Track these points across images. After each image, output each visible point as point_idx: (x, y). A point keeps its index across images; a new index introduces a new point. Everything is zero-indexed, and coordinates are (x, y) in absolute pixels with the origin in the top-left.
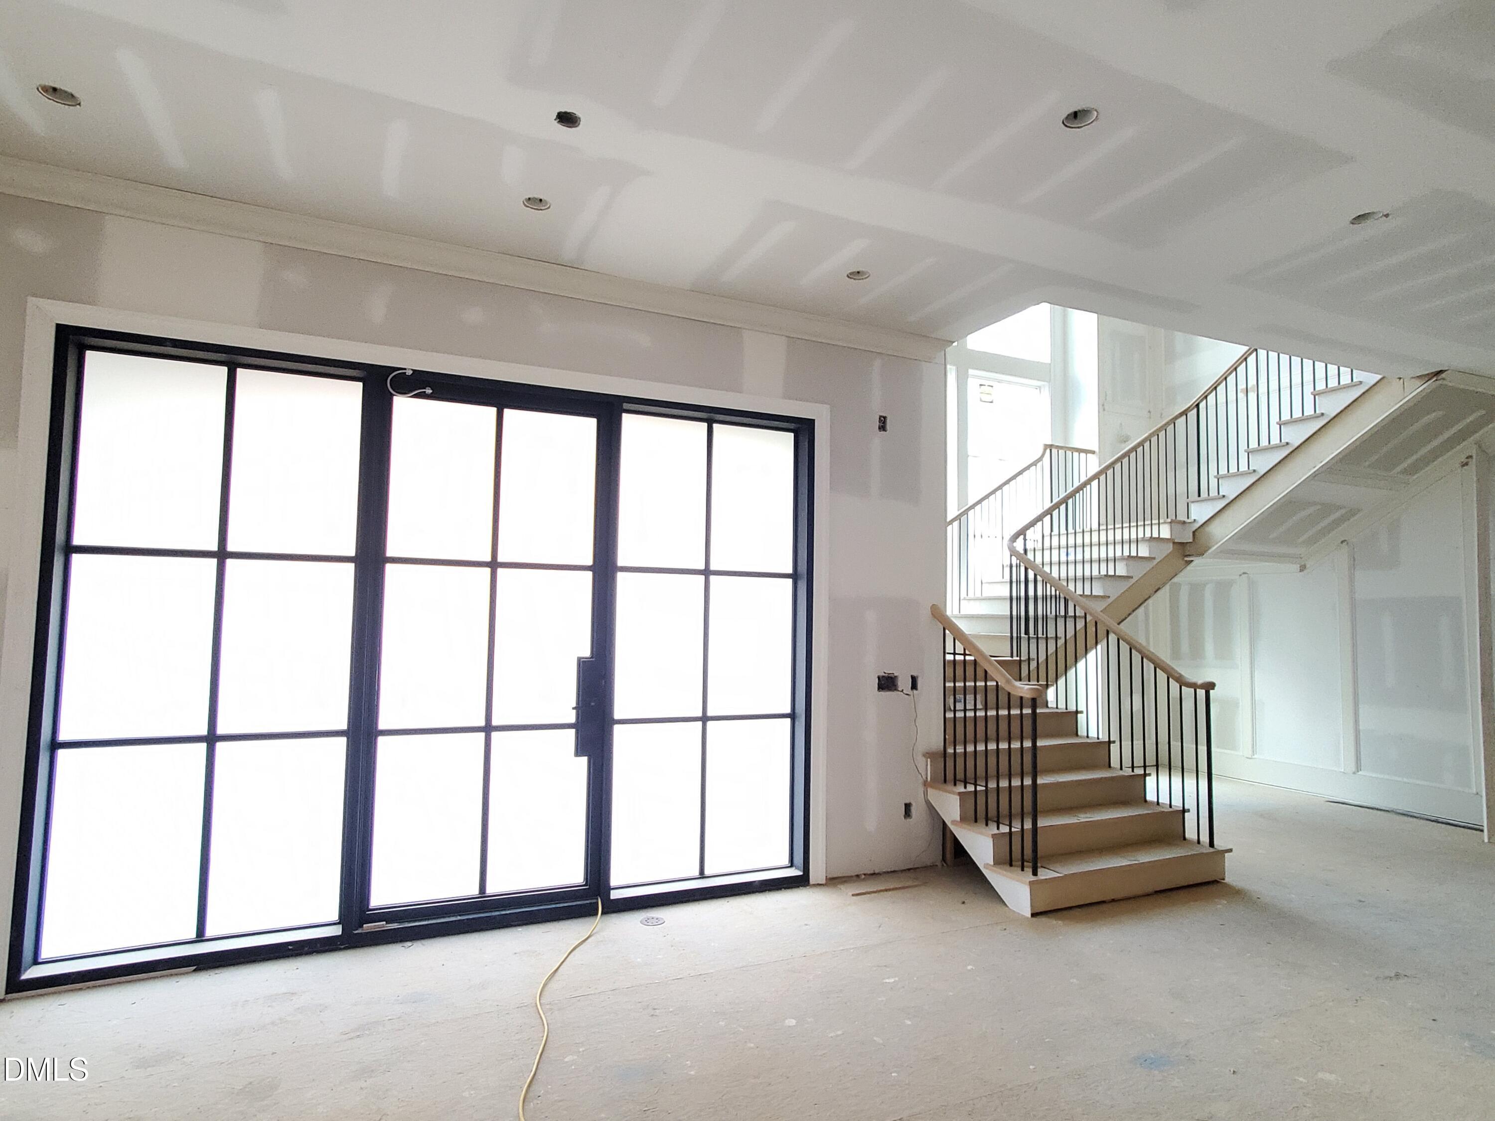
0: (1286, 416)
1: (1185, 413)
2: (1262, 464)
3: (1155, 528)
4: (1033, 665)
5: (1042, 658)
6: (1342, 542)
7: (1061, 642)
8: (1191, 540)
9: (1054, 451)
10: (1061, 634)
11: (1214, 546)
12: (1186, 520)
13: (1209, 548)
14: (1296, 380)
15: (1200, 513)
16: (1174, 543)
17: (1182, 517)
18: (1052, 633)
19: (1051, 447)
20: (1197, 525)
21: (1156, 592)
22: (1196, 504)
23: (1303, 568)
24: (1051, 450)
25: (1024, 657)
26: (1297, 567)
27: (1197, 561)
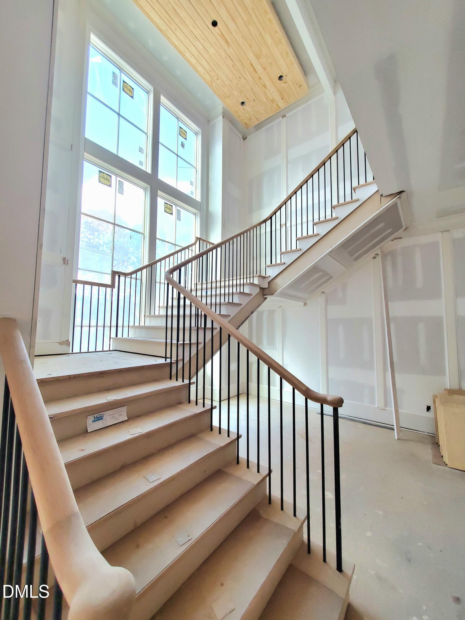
0: (316, 220)
1: (265, 221)
2: (305, 245)
3: (252, 279)
4: (180, 365)
5: (187, 359)
6: (322, 293)
7: (201, 346)
8: (267, 287)
9: (201, 242)
10: (201, 340)
11: (279, 289)
12: (265, 276)
13: (276, 291)
14: (305, 220)
15: (272, 273)
16: (260, 288)
17: (263, 274)
18: (194, 340)
19: (200, 239)
20: (270, 279)
21: (252, 313)
22: (270, 268)
23: (305, 304)
24: (200, 241)
25: (174, 359)
26: (303, 304)
27: (269, 298)
